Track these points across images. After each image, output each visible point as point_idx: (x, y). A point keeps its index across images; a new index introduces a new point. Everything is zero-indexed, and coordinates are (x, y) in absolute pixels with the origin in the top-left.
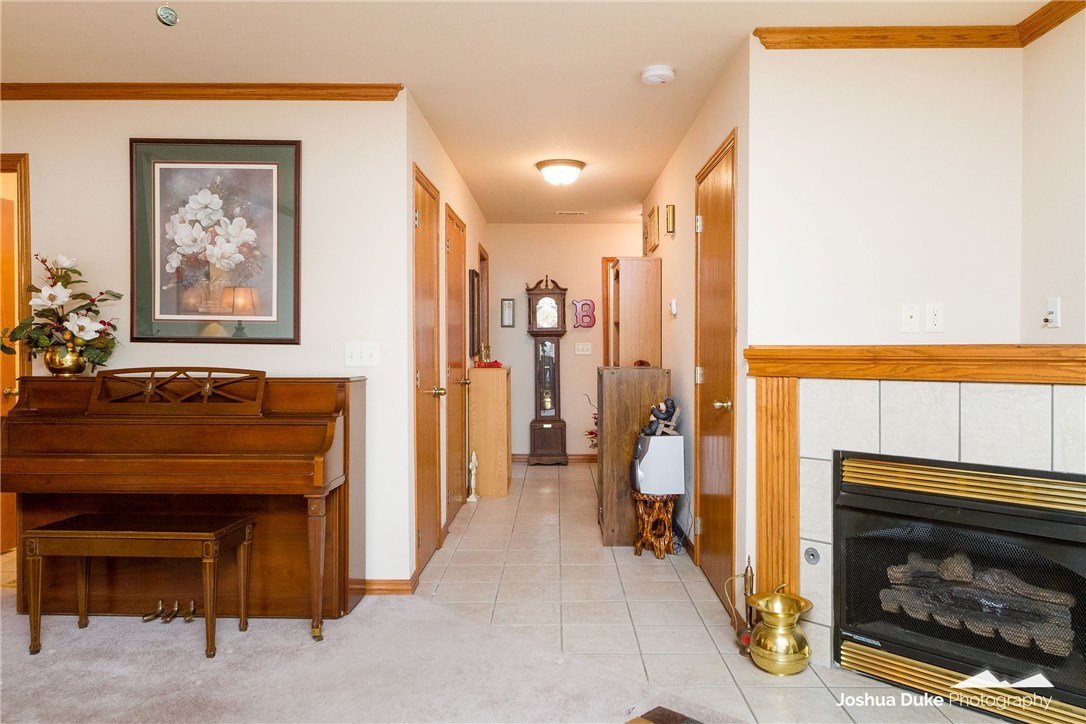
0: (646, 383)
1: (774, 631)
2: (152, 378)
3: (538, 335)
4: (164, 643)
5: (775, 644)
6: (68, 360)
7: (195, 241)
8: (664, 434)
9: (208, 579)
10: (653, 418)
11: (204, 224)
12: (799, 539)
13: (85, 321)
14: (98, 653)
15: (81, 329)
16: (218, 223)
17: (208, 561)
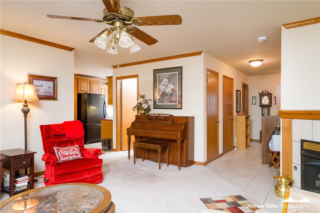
0: (275, 120)
1: (281, 186)
2: (155, 116)
3: (262, 106)
4: (154, 166)
5: (281, 189)
6: (143, 112)
7: (164, 89)
8: (277, 134)
9: (159, 154)
10: (275, 130)
11: (165, 85)
12: (293, 163)
13: (145, 105)
14: (143, 165)
15: (144, 106)
16: (167, 85)
17: (159, 151)
